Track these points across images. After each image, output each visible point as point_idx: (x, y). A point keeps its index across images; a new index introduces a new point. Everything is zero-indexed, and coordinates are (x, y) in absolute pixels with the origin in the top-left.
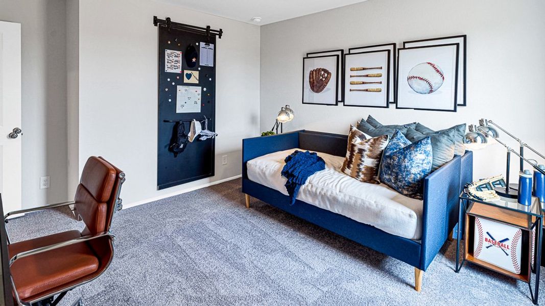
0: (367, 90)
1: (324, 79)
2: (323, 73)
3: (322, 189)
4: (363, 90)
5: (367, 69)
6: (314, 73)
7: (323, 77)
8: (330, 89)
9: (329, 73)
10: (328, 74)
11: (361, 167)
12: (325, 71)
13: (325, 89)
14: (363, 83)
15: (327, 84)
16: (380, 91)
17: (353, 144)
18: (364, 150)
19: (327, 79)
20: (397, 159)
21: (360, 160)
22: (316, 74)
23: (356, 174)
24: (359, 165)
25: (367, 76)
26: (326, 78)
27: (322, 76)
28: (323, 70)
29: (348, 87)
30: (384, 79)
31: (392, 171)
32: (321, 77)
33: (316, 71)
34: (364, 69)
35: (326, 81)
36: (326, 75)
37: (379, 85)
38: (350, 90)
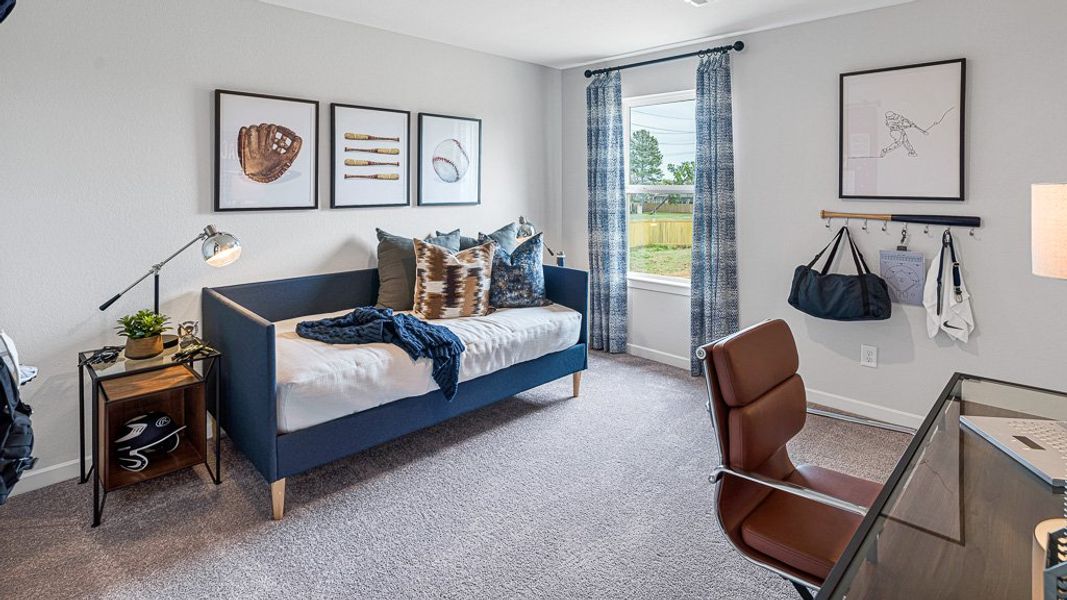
0: (376, 177)
1: (283, 151)
2: (279, 135)
3: (494, 341)
4: (369, 177)
5: (376, 139)
6: (254, 133)
7: (279, 146)
8: (299, 174)
9: (294, 138)
10: (293, 141)
11: (481, 295)
12: (286, 132)
13: (287, 173)
14: (370, 164)
15: (291, 161)
16: (397, 179)
17: (450, 267)
18: (480, 269)
19: (292, 153)
20: (526, 266)
21: (478, 285)
22: (259, 137)
23: (473, 308)
24: (476, 294)
25: (376, 151)
26: (288, 149)
27: (277, 143)
28: (280, 129)
29: (341, 170)
30: (402, 158)
31: (523, 284)
32: (275, 147)
33: (259, 129)
34: (370, 138)
35: (290, 155)
36: (288, 142)
37: (395, 167)
38: (346, 177)
